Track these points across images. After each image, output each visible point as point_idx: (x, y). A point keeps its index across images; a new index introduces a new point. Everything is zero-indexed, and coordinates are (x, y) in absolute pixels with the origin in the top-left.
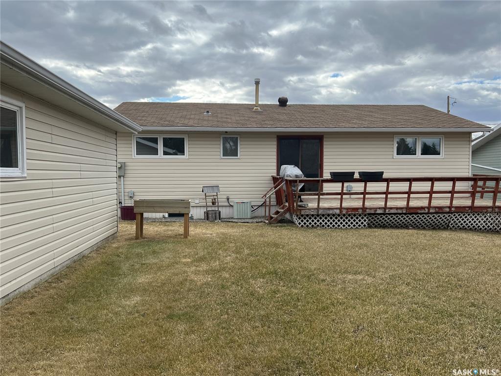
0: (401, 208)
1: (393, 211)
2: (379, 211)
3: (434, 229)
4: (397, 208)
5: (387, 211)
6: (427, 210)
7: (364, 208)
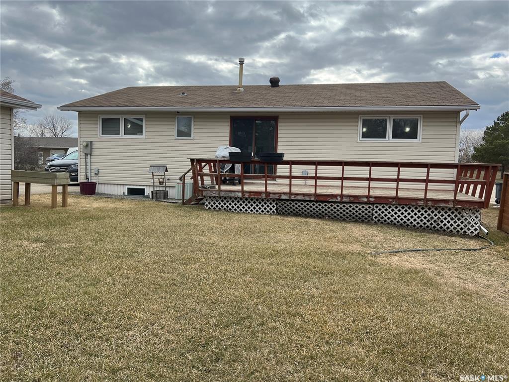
0: (309, 195)
1: (299, 198)
2: (284, 197)
3: (356, 221)
4: (304, 195)
5: (293, 197)
6: (339, 198)
7: (267, 193)
